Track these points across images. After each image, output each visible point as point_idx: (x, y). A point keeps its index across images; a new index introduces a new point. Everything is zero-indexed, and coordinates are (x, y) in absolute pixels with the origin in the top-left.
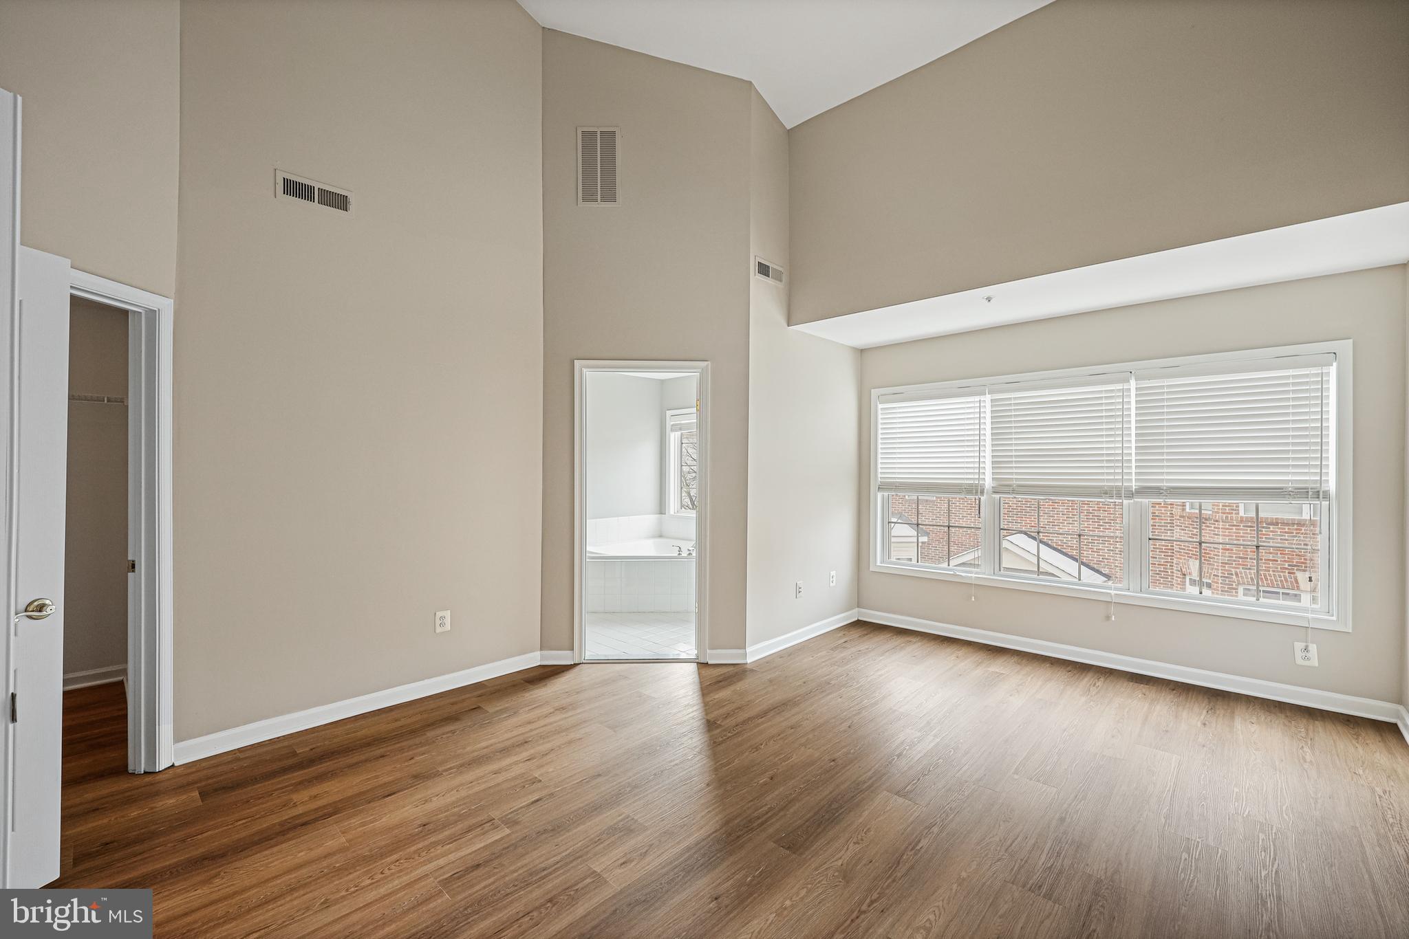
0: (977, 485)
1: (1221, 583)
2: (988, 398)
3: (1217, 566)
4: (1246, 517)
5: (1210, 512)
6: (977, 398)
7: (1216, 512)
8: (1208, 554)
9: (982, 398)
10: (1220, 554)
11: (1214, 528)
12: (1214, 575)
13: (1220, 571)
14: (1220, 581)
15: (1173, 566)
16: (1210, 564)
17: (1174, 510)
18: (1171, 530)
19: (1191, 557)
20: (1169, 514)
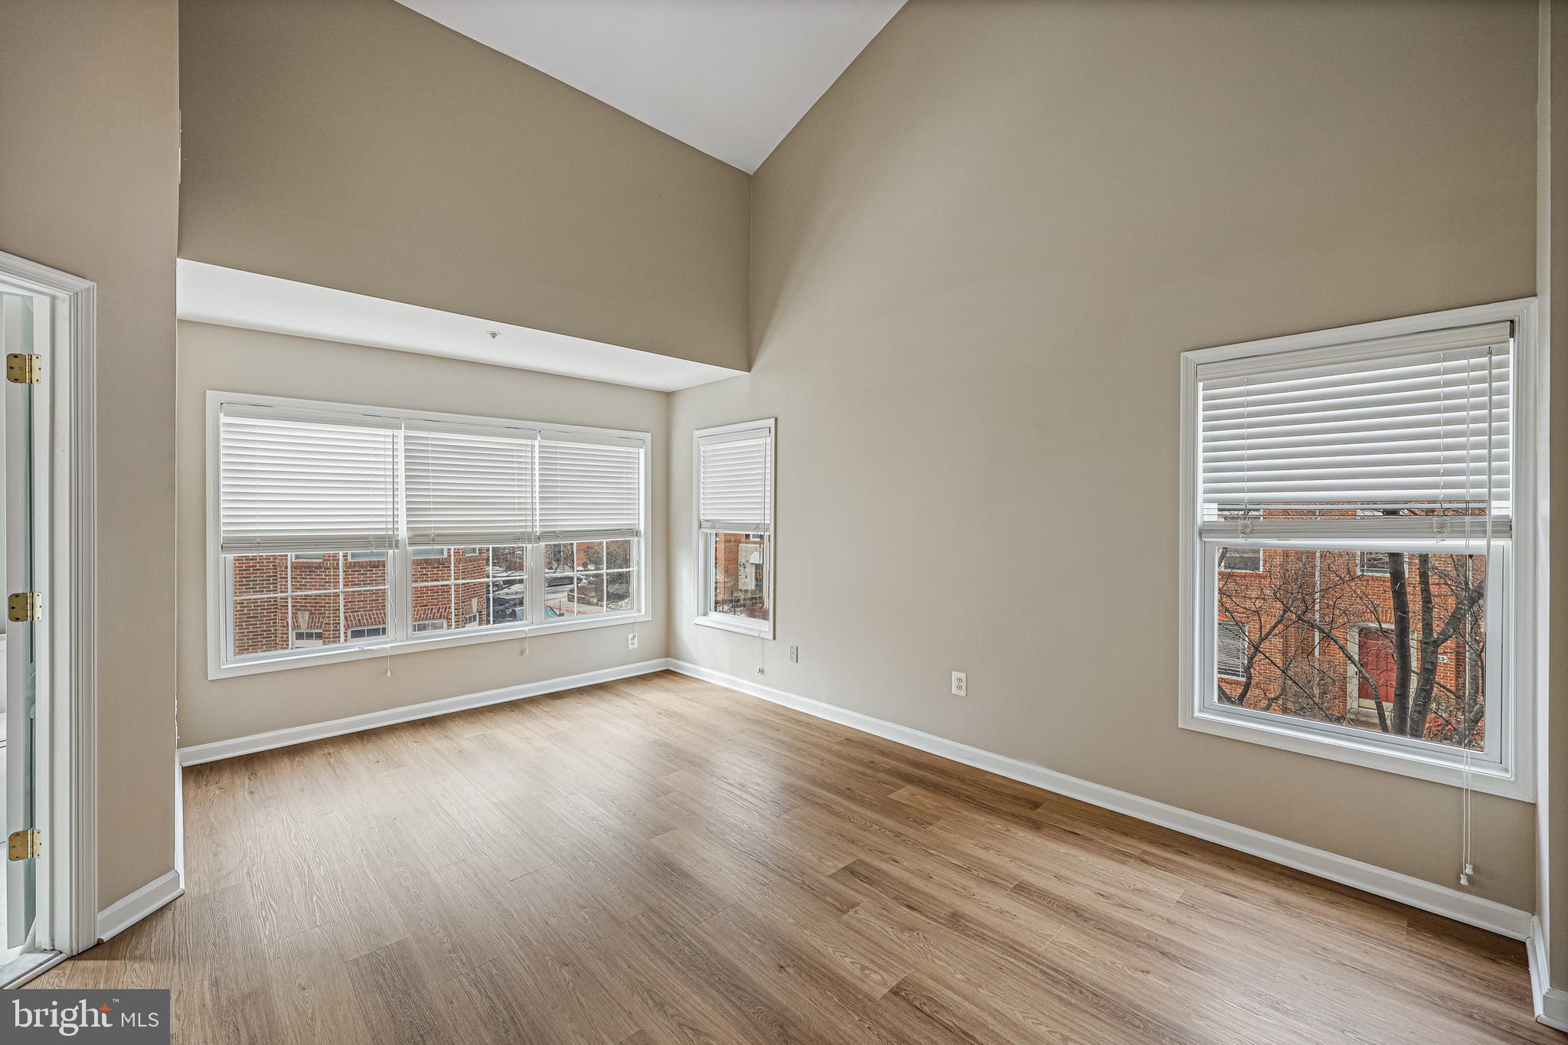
0: (390, 537)
1: (333, 630)
2: (401, 434)
3: (329, 614)
4: (354, 562)
5: (321, 561)
6: (389, 432)
7: (327, 560)
8: (318, 603)
9: (396, 432)
10: (331, 601)
11: (325, 575)
12: (326, 624)
13: (332, 618)
14: (332, 628)
15: (276, 623)
16: (320, 614)
17: (277, 560)
18: (274, 583)
19: (299, 610)
20: (271, 567)
